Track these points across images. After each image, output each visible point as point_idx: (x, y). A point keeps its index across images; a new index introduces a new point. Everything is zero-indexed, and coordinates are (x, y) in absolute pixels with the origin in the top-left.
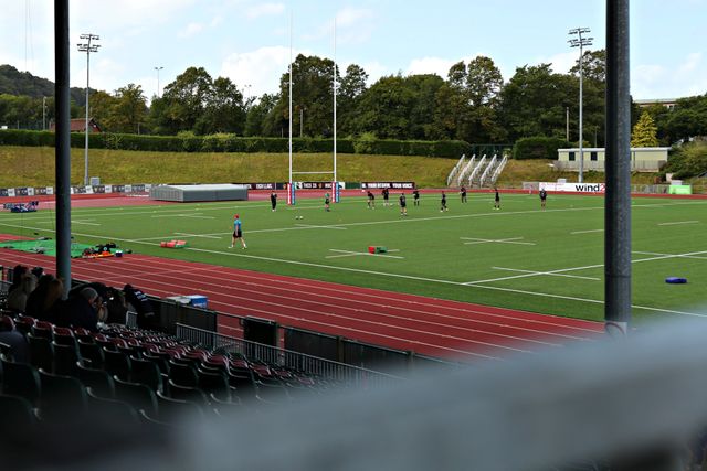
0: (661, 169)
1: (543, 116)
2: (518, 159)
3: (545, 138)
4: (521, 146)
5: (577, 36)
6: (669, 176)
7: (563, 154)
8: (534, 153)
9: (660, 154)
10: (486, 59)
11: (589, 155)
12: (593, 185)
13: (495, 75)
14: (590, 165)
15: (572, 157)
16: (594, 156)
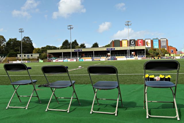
0: (38, 58)
1: (15, 48)
2: (9, 57)
3: (15, 52)
4: (9, 54)
5: (20, 30)
6: (39, 59)
7: (18, 56)
8: (12, 56)
9: (38, 55)
10: (2, 36)
11: (24, 55)
12: (24, 61)
13: (4, 40)
14: (24, 58)
15: (20, 56)
16: (25, 56)
